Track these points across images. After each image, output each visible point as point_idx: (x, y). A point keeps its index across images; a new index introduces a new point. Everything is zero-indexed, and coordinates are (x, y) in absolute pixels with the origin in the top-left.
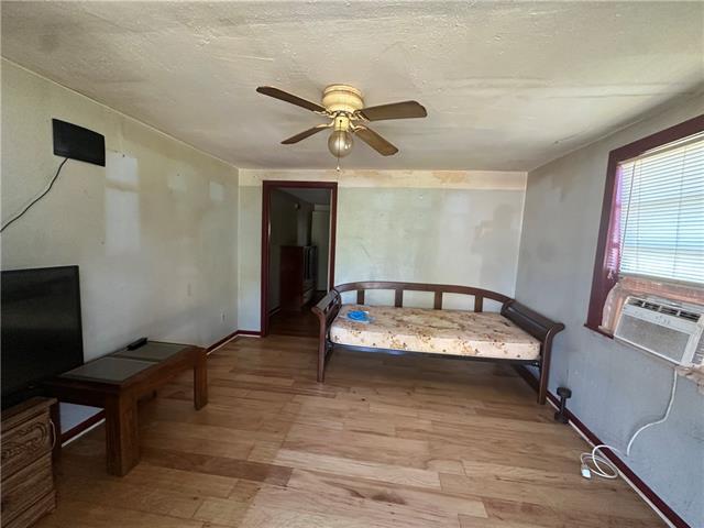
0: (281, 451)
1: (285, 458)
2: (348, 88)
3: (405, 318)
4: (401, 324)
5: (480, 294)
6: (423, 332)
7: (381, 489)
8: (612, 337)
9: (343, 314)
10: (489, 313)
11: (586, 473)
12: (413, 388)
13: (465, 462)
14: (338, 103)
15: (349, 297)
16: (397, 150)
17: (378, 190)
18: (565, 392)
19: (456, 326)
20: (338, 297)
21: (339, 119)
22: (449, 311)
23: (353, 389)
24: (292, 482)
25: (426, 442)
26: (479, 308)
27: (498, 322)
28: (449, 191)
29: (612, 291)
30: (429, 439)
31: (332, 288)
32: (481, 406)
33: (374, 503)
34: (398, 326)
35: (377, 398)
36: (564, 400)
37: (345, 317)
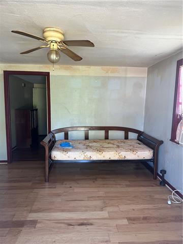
0: (30, 214)
1: (32, 216)
2: (55, 29)
3: (90, 145)
4: (88, 147)
5: (127, 130)
6: (99, 150)
7: (82, 221)
8: (179, 144)
9: (57, 145)
10: (131, 139)
11: (169, 202)
12: (96, 179)
13: (119, 206)
14: (51, 37)
15: (59, 136)
16: (82, 59)
17: (73, 77)
18: (164, 172)
19: (115, 146)
20: (54, 137)
21: (52, 44)
22: (112, 140)
23: (65, 183)
24: (38, 225)
25: (102, 201)
26: (126, 137)
27: (135, 143)
28: (109, 78)
29: (179, 124)
30: (103, 200)
31: (50, 132)
32: (128, 183)
33: (79, 227)
34: (87, 148)
35: (78, 185)
36: (163, 175)
37: (59, 146)
